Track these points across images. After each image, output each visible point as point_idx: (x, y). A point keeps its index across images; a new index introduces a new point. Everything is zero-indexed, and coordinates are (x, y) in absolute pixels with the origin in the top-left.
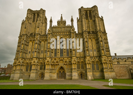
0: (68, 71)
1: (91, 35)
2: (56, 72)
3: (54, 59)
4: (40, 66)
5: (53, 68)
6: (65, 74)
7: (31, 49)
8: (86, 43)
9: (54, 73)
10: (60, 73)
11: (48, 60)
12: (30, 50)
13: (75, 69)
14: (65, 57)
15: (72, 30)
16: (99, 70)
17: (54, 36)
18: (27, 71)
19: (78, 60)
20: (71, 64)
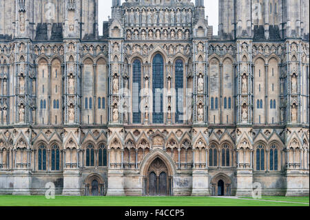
0: (179, 172)
1: (264, 44)
2: (142, 174)
3: (132, 131)
4: (85, 153)
5: (129, 160)
6: (171, 179)
7: (46, 90)
8: (244, 81)
9: (134, 177)
10: (153, 175)
11: (115, 136)
12: (45, 97)
13: (200, 165)
14: (169, 124)
15: (196, 27)
16: (276, 169)
17: (131, 44)
18: (45, 169)
19: (214, 138)
20: (190, 148)
